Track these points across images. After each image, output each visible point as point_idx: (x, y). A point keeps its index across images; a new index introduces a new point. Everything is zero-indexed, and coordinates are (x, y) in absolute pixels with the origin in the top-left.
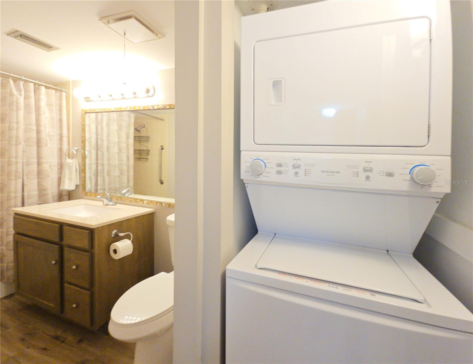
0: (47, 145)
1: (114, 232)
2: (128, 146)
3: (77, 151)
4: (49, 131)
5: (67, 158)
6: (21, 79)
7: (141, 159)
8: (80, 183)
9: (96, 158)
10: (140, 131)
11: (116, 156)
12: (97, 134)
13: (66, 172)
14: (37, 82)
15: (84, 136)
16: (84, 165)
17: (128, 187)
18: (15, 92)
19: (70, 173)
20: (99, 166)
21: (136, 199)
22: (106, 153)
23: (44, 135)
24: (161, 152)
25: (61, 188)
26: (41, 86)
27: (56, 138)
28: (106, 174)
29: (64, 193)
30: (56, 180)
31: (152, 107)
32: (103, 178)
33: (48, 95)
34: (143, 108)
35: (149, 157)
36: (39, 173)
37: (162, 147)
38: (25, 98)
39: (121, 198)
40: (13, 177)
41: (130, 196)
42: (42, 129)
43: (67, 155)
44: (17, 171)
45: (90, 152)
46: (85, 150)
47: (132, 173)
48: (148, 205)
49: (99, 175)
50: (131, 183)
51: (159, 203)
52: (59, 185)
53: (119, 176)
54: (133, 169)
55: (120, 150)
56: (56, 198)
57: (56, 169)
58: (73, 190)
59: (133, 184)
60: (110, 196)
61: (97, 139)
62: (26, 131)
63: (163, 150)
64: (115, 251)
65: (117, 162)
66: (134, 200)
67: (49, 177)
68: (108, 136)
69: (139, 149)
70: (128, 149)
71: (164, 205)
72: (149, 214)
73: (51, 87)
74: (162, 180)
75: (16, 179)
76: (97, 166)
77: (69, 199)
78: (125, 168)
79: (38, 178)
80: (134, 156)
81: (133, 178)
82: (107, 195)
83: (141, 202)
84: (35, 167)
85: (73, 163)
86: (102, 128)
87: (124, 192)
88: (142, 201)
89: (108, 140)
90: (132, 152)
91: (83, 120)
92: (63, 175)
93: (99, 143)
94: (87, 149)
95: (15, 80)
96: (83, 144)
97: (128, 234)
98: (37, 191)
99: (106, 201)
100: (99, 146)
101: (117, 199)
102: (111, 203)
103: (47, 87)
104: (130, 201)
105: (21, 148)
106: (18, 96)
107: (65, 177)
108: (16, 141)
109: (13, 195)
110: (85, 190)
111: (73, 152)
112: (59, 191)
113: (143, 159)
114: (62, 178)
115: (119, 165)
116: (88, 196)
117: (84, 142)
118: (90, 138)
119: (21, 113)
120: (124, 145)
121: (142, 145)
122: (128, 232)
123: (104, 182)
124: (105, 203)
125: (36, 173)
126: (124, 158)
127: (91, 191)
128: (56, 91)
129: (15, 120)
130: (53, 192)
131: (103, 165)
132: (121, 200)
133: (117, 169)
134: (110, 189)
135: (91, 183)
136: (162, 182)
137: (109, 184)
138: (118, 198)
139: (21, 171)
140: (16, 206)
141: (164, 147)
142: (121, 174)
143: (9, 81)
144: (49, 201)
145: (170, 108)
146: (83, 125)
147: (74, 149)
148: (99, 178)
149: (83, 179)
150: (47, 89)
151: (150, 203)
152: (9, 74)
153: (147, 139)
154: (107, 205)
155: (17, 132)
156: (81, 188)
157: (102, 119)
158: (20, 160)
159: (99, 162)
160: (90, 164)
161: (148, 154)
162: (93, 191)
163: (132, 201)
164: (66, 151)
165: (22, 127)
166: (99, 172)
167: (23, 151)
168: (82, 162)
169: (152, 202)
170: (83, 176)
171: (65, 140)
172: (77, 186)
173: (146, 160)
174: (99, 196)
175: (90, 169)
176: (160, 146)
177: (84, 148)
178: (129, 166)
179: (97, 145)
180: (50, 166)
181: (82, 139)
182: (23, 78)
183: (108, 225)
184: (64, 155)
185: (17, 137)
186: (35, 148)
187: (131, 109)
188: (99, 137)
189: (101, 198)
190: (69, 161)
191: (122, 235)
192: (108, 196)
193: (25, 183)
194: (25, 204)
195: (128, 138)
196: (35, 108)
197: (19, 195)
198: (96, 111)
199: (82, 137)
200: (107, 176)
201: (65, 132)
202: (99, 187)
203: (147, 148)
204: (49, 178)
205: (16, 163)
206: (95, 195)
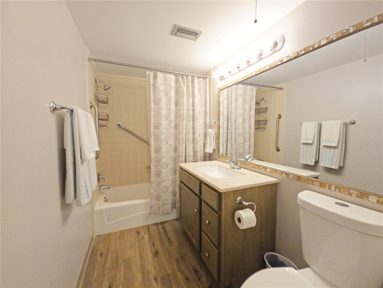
0: (198, 120)
1: (239, 198)
2: (250, 117)
3: (215, 123)
4: (199, 110)
5: (209, 128)
6: (185, 74)
7: (259, 129)
8: (216, 148)
9: (227, 128)
10: (259, 104)
11: (241, 125)
12: (228, 108)
13: (208, 139)
14: (194, 75)
15: (219, 109)
16: (219, 133)
17: (249, 153)
18: (182, 85)
19: (210, 140)
20: (229, 134)
21: (259, 166)
22: (234, 123)
23: (196, 113)
24: (279, 120)
25: (205, 151)
26: (195, 77)
27: (203, 114)
28: (233, 142)
29: (207, 155)
30: (202, 145)
31: (279, 62)
32: (231, 144)
33: (199, 83)
34: (269, 67)
35: (267, 127)
36: (194, 139)
37: (279, 116)
38: (187, 88)
39: (245, 163)
40: (181, 143)
41: (252, 162)
42: (195, 108)
43: (209, 126)
44: (183, 139)
45: (223, 123)
46: (219, 121)
47: (252, 141)
48: (271, 174)
49: (229, 142)
50: (252, 150)
51: (284, 174)
52: (204, 149)
53: (243, 143)
54: (254, 137)
55: (244, 121)
56: (202, 158)
57: (202, 137)
58: (212, 153)
59: (253, 150)
60: (236, 160)
61: (228, 112)
62: (188, 110)
63: (280, 119)
64: (239, 220)
65: (241, 131)
66: (256, 166)
67: (198, 142)
68: (236, 109)
69: (258, 120)
70: (250, 120)
71: (291, 176)
72: (272, 184)
73: (201, 77)
74: (278, 148)
75: (182, 144)
76: (228, 135)
77: (210, 160)
78: (247, 136)
79: (193, 143)
80: (255, 126)
81: (253, 145)
82: (233, 159)
83: (264, 170)
84: (191, 136)
85: (212, 132)
86: (232, 103)
87: (247, 157)
88: (265, 168)
89: (236, 113)
90: (253, 122)
91: (219, 97)
92: (206, 142)
93: (229, 116)
94: (221, 121)
95: (182, 76)
96: (219, 117)
97: (252, 204)
98: (192, 152)
99: (233, 165)
100: (229, 118)
101: (241, 164)
102: (237, 167)
103: (199, 77)
104: (253, 167)
105: (185, 122)
106: (183, 87)
107: (207, 143)
108: (183, 118)
109: (181, 154)
110: (219, 154)
111: (212, 123)
112: (204, 153)
113: (261, 129)
114: (206, 144)
115: (243, 133)
116: (220, 158)
117: (219, 115)
118: (223, 112)
119: (185, 98)
120: (247, 116)
121: (260, 116)
122: (251, 202)
123: (232, 148)
124: (232, 167)
125: (192, 140)
126: (247, 128)
127: (223, 154)
128: (203, 79)
129: (182, 104)
130: (201, 154)
131: (232, 134)
132: (244, 165)
133: (241, 137)
134: (236, 153)
135: (223, 148)
136: (278, 149)
137: (236, 150)
138: (242, 162)
139: (184, 138)
140: (182, 162)
141: (282, 116)
142: (245, 141)
143: (179, 78)
144: (198, 160)
145: (306, 52)
146: (218, 101)
147: (213, 122)
148: (229, 144)
149: (218, 144)
150: (199, 79)
151: (274, 172)
152: (179, 73)
153: (266, 110)
154: (234, 168)
155: (183, 112)
156: (216, 151)
157: (232, 96)
158: (184, 131)
159: (229, 131)
160: (223, 133)
161: (266, 124)
162: (224, 155)
163: (255, 167)
164: (209, 123)
165: (185, 108)
166: (229, 139)
167: (186, 125)
168: (218, 131)
169: (276, 171)
170: (218, 142)
171: (208, 115)
172: (214, 150)
173: (264, 129)
174: (227, 159)
175: (223, 137)
176: (277, 115)
177: (219, 120)
178: (251, 134)
179: (228, 118)
180: (199, 135)
181: (218, 112)
182: (186, 74)
183: (233, 191)
184: (207, 127)
185: (183, 115)
186: (192, 122)
187: (256, 73)
188: (229, 110)
189: (229, 161)
190: (210, 130)
191: (246, 204)
192: (235, 160)
193: (187, 147)
194: (187, 162)
195: (250, 110)
196: (192, 94)
197: (184, 154)
198: (227, 87)
199: (218, 110)
200: (234, 143)
201: (208, 109)
202: (229, 152)
203: (265, 118)
204: (199, 144)
205: (183, 133)
206: (225, 158)
